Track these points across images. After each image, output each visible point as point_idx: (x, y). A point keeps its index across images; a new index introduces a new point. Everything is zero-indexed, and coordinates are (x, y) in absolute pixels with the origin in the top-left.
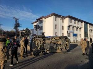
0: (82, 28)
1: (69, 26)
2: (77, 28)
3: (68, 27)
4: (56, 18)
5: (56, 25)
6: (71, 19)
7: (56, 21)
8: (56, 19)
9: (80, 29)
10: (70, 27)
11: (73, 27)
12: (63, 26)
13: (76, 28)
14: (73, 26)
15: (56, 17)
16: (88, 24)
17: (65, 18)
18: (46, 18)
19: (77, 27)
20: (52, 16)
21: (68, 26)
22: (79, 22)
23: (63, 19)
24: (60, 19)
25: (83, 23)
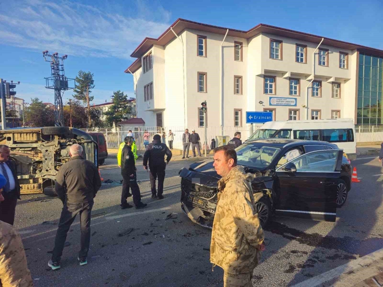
0: (346, 80)
1: (270, 76)
3: (262, 80)
4: (200, 42)
6: (279, 42)
7: (200, 53)
8: (200, 47)
9: (337, 84)
11: (290, 79)
12: (238, 78)
13: (310, 84)
14: (288, 75)
15: (201, 38)
17: (249, 40)
18: (164, 46)
19: (312, 77)
20: (179, 34)
21: (264, 76)
22: (328, 53)
23: (241, 45)
24: (223, 46)
25: (352, 54)
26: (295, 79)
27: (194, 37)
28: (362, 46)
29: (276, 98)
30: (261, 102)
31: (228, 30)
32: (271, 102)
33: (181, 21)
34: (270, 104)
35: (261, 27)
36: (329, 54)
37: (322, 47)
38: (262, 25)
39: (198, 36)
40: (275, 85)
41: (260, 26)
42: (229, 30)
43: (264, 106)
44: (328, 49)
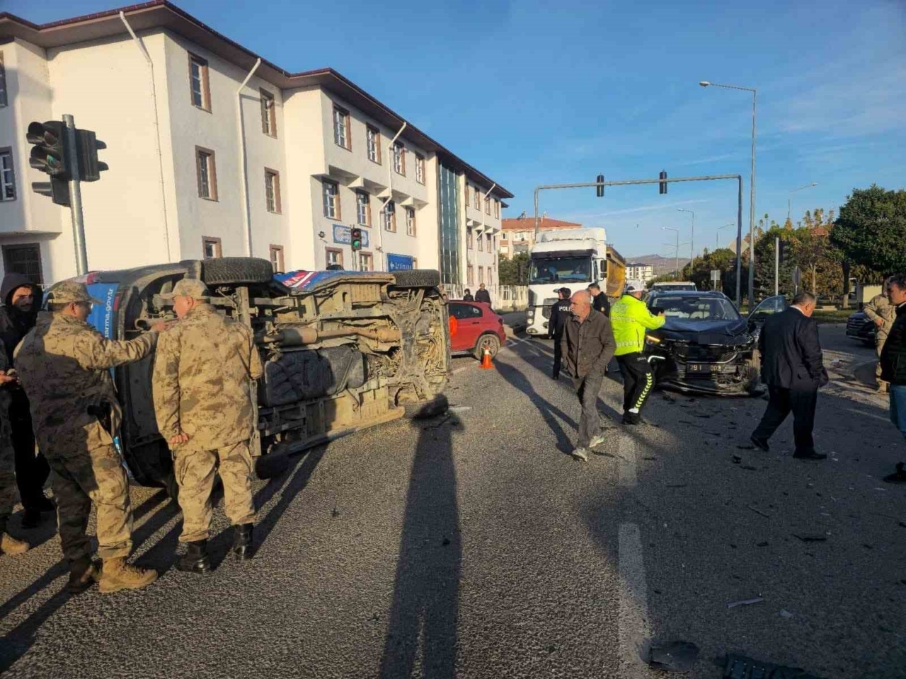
0: (421, 204)
1: (332, 180)
2: (391, 206)
3: (319, 185)
4: (194, 72)
5: (203, 155)
6: (344, 113)
7: (196, 100)
8: (195, 85)
9: (411, 210)
10: (335, 191)
11: (358, 191)
12: (271, 174)
13: (381, 207)
14: (358, 183)
15: (196, 61)
16: (458, 173)
17: (286, 91)
19: (387, 193)
21: (324, 179)
22: (404, 151)
23: (272, 101)
24: (242, 93)
25: (429, 159)
26: (364, 193)
27: (181, 55)
28: (445, 149)
29: (344, 229)
30: (322, 235)
31: (259, 61)
32: (336, 237)
33: (166, 7)
34: (335, 241)
35: (328, 75)
36: (406, 154)
37: (400, 140)
38: (332, 71)
39: (191, 56)
40: (339, 200)
41: (328, 73)
42: (263, 61)
43: (326, 242)
44: (403, 142)
